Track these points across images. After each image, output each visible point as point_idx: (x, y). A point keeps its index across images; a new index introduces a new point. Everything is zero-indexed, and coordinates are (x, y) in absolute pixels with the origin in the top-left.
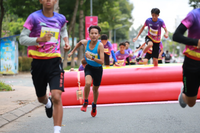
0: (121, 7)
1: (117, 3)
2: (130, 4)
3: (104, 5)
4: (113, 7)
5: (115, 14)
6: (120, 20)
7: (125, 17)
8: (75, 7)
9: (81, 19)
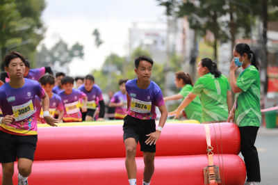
0: (20, 4)
4: (3, 3)
5: (8, 18)
6: (17, 29)
7: (29, 24)
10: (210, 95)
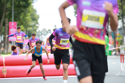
0: (32, 17)
1: (29, 14)
2: (37, 15)
3: (21, 15)
4: (26, 16)
5: (28, 21)
6: (31, 25)
7: (34, 23)
8: (2, 16)
9: (6, 23)
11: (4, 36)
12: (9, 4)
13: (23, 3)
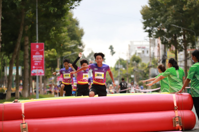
0: (70, 33)
1: (65, 29)
2: (79, 30)
3: (51, 31)
4: (61, 33)
5: (64, 41)
6: (69, 47)
7: (75, 43)
8: (19, 33)
9: (26, 45)
10: (173, 78)
11: (23, 67)
12: (30, 12)
13: (54, 10)
